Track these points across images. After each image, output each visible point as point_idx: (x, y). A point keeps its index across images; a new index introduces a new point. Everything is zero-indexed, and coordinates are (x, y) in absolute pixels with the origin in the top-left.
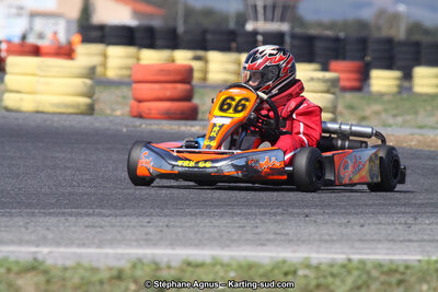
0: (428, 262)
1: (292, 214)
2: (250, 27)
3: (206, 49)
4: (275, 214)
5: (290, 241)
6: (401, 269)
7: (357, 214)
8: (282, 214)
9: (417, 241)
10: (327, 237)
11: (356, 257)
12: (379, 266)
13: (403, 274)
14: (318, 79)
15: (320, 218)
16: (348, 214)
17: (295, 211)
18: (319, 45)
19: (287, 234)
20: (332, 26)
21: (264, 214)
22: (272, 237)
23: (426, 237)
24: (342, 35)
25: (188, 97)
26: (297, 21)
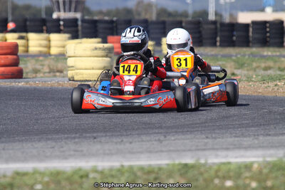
0: (174, 165)
1: (85, 137)
2: (55, 16)
3: (27, 31)
4: (74, 138)
5: (83, 155)
6: (156, 170)
7: (128, 135)
8: (79, 138)
9: (166, 151)
10: (107, 152)
11: (127, 164)
12: (142, 169)
13: (157, 173)
14: (100, 48)
15: (103, 139)
16: (121, 136)
17: (88, 135)
18: (100, 26)
19: (82, 151)
20: (108, 13)
21: (67, 138)
22: (72, 153)
23: (172, 148)
24: (115, 19)
25: (16, 63)
26: (86, 11)
